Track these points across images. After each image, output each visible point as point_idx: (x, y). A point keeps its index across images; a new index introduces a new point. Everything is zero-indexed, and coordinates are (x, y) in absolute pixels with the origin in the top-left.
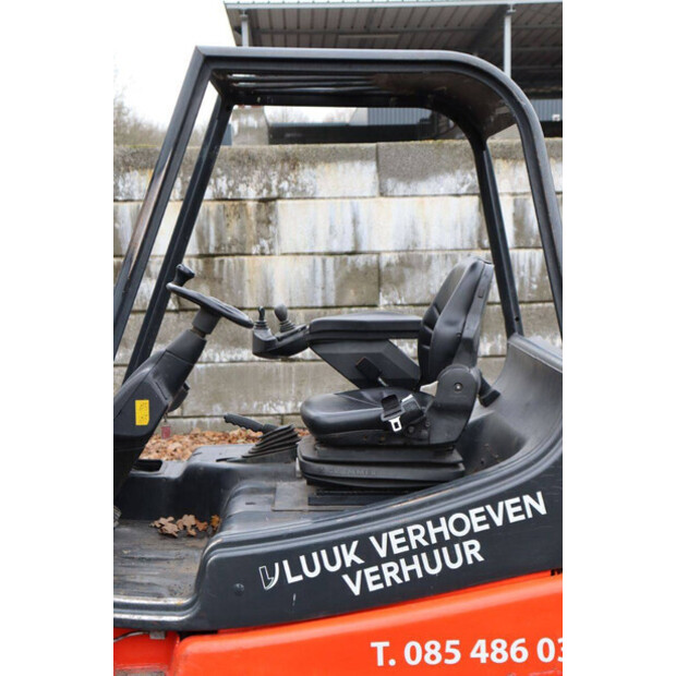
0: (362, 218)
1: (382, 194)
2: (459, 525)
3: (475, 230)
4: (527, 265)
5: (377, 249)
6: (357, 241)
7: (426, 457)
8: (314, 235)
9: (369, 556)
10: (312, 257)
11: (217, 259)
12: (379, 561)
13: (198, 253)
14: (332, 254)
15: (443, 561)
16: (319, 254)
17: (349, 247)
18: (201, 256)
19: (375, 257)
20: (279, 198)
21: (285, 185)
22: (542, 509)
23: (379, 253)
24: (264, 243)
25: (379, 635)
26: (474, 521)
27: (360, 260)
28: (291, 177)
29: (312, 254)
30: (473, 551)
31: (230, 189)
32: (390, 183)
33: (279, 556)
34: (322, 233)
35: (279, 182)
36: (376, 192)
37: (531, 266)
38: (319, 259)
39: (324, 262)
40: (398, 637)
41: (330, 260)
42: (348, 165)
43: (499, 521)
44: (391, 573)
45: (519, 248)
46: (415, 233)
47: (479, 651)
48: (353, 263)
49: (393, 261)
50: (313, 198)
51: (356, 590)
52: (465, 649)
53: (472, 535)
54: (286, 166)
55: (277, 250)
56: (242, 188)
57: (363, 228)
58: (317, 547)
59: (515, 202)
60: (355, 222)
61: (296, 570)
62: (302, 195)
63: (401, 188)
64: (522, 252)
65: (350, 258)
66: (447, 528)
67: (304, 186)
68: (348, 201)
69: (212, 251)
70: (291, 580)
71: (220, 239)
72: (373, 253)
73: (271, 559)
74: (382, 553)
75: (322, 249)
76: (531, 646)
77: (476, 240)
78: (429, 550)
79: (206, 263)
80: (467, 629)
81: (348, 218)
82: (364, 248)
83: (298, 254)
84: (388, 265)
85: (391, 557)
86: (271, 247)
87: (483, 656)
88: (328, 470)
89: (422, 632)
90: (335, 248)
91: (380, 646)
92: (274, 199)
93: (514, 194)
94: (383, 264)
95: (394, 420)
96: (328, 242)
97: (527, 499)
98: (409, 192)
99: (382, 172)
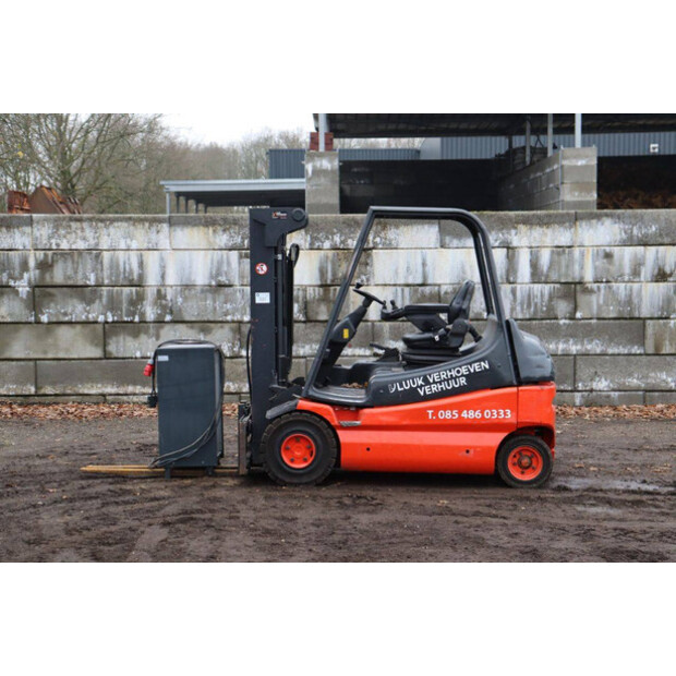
0: (429, 262)
1: (442, 247)
2: (458, 372)
3: (504, 271)
4: (539, 295)
5: (438, 282)
6: (425, 276)
7: (449, 352)
8: (396, 273)
9: (427, 382)
10: (394, 288)
11: (332, 288)
12: (430, 384)
13: (319, 283)
14: (408, 285)
15: (453, 384)
16: (400, 285)
17: (420, 281)
18: (321, 286)
19: (436, 288)
20: (374, 248)
21: (378, 240)
22: (487, 367)
23: (439, 285)
24: (364, 278)
25: (430, 408)
26: (464, 370)
27: (427, 290)
28: (382, 235)
29: (395, 285)
30: (463, 381)
31: (342, 242)
32: (447, 239)
33: (396, 382)
34: (402, 272)
35: (374, 238)
36: (438, 245)
37: (542, 296)
38: (399, 289)
39: (403, 290)
40: (436, 409)
41: (407, 289)
42: (419, 227)
43: (472, 371)
44: (435, 388)
45: (534, 283)
46: (464, 272)
47: (465, 414)
48: (422, 292)
49: (449, 290)
50: (396, 248)
51: (422, 393)
52: (460, 413)
53: (463, 375)
54: (379, 227)
55: (372, 282)
56: (350, 241)
57: (429, 269)
58: (409, 379)
59: (531, 253)
60: (424, 264)
61: (401, 386)
62: (389, 246)
63: (455, 242)
64: (536, 286)
65: (420, 289)
66: (454, 373)
67: (390, 241)
68: (419, 251)
69: (329, 282)
70: (400, 389)
71: (334, 274)
72: (435, 285)
73: (392, 383)
74: (431, 381)
75: (402, 282)
76: (482, 412)
77: (505, 277)
78: (448, 380)
79: (325, 291)
80: (460, 407)
81: (420, 261)
82: (429, 282)
83: (385, 285)
84: (446, 293)
85: (434, 382)
86: (368, 280)
87: (466, 416)
88: (412, 357)
89: (445, 408)
90: (410, 281)
91: (430, 412)
92: (371, 249)
93: (531, 247)
94: (442, 293)
95: (437, 338)
96: (406, 278)
97: (482, 363)
98: (460, 245)
99: (442, 232)
